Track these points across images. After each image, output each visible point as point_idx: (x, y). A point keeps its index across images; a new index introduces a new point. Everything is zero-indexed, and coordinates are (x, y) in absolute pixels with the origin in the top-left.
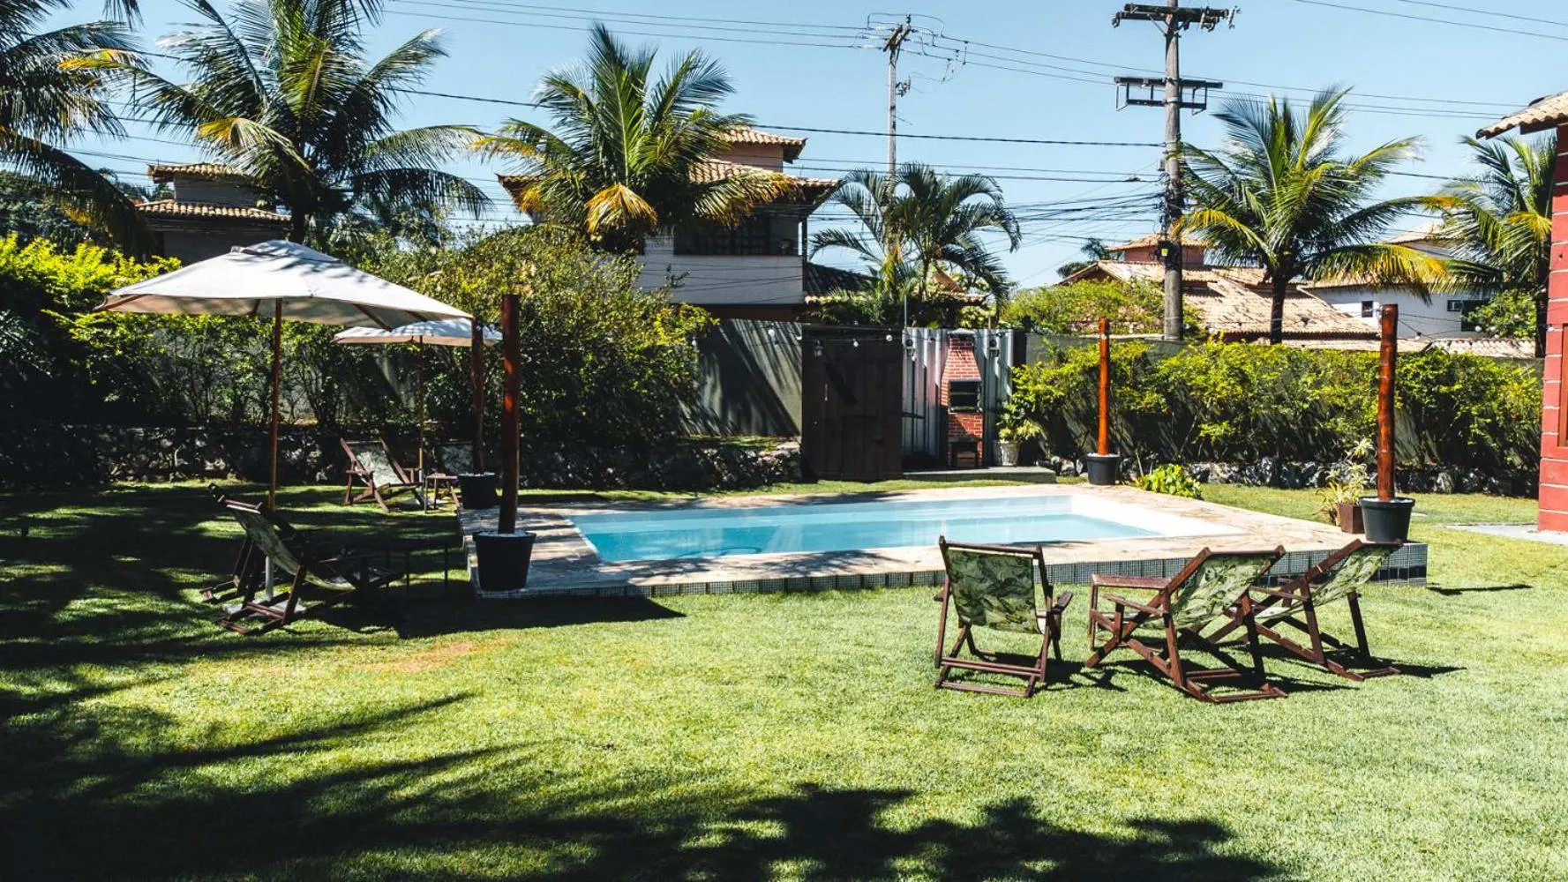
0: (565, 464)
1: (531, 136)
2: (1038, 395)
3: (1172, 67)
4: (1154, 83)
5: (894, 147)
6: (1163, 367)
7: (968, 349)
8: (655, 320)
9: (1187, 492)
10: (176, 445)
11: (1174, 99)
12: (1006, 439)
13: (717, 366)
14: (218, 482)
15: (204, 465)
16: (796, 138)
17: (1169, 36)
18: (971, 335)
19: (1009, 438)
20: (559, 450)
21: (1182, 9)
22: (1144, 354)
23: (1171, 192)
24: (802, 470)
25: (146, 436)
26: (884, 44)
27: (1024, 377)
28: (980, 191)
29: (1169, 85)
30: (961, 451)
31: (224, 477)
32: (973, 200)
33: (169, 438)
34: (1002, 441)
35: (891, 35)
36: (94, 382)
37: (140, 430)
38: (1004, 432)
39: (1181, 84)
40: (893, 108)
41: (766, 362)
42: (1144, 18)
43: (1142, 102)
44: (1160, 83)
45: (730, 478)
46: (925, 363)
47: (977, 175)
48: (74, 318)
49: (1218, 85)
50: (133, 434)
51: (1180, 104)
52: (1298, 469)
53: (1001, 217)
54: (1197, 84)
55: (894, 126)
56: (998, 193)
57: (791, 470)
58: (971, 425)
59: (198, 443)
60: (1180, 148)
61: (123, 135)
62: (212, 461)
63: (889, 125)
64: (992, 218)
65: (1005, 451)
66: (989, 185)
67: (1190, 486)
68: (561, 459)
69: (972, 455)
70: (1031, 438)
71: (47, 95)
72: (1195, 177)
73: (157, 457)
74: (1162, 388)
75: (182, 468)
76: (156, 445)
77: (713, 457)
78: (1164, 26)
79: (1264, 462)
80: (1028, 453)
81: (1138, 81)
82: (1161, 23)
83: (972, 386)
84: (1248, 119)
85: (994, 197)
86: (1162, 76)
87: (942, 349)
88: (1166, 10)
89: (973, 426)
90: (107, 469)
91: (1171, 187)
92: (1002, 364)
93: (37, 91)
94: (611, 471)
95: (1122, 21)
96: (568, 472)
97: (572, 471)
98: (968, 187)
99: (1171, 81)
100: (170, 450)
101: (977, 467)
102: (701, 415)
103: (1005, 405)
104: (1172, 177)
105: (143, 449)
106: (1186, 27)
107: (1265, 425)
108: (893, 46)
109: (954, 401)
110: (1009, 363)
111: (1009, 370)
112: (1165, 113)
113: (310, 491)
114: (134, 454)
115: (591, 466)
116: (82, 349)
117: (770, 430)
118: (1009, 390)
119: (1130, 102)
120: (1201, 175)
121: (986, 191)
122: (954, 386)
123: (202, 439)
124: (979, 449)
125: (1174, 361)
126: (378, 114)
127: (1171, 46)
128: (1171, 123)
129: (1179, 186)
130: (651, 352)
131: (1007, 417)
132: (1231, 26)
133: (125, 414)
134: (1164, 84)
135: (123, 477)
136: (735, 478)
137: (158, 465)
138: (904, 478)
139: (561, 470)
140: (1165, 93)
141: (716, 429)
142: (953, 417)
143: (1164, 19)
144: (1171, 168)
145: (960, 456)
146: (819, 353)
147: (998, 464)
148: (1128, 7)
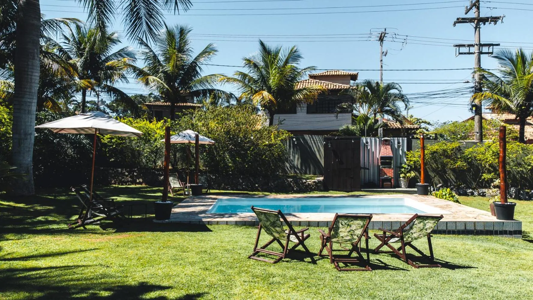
0: (242, 183)
1: (244, 76)
2: (415, 162)
3: (477, 39)
4: (469, 46)
5: (382, 74)
6: (467, 152)
7: (388, 145)
8: (271, 135)
9: (451, 198)
10: (129, 174)
11: (478, 51)
12: (403, 178)
13: (299, 151)
14: (140, 186)
15: (136, 181)
16: (355, 73)
17: (476, 28)
18: (389, 140)
19: (404, 177)
20: (240, 178)
21: (481, 18)
22: (459, 147)
23: (477, 86)
24: (324, 187)
25: (121, 171)
26: (378, 39)
27: (410, 155)
28: (394, 89)
29: (476, 46)
30: (386, 182)
31: (142, 185)
32: (392, 91)
33: (127, 172)
34: (401, 179)
35: (379, 35)
36: (108, 155)
37: (120, 169)
38: (402, 175)
39: (481, 45)
40: (381, 61)
41: (316, 150)
42: (466, 22)
43: (465, 53)
44: (473, 46)
45: (297, 189)
46: (373, 150)
47: (393, 83)
48: (104, 136)
49: (498, 45)
50: (118, 171)
51: (481, 53)
52: (528, 193)
53: (402, 97)
54: (489, 45)
55: (382, 67)
56: (400, 89)
57: (318, 187)
58: (389, 173)
59: (135, 174)
60: (480, 69)
61: (128, 82)
62: (139, 179)
63: (380, 66)
64: (399, 98)
65: (403, 183)
66: (397, 86)
67: (453, 197)
68: (241, 181)
69: (390, 183)
70: (412, 177)
71: (109, 72)
72: (487, 80)
73: (124, 178)
74: (466, 159)
75: (130, 181)
76: (123, 174)
77: (291, 182)
78: (474, 25)
79: (512, 189)
80: (412, 183)
81: (463, 46)
82: (472, 24)
83: (390, 158)
84: (506, 57)
85: (398, 90)
86: (473, 43)
87: (379, 145)
88: (474, 19)
89: (390, 173)
90: (111, 181)
91: (477, 84)
92: (403, 150)
93: (107, 72)
94: (257, 185)
95: (456, 24)
96: (243, 185)
97: (245, 185)
98: (389, 87)
99: (477, 45)
100: (127, 176)
101: (391, 188)
102: (293, 167)
103: (403, 165)
104: (477, 80)
105: (121, 175)
106: (484, 24)
107: (514, 175)
108: (381, 39)
109: (382, 163)
110: (405, 150)
111: (405, 153)
112: (474, 57)
113: (159, 189)
114: (118, 177)
115: (250, 183)
116: (105, 145)
117: (317, 173)
118: (405, 160)
119: (460, 53)
120: (489, 79)
121: (396, 89)
122: (382, 158)
123: (136, 172)
124: (392, 181)
125: (471, 150)
126: (197, 72)
127: (477, 31)
128: (477, 60)
129: (480, 84)
130: (270, 146)
131: (403, 170)
132: (502, 22)
133: (115, 165)
134: (474, 46)
135: (115, 184)
136: (298, 189)
137: (124, 180)
138: (361, 191)
139: (241, 184)
140: (475, 49)
141: (298, 172)
142: (382, 169)
143: (474, 22)
144: (477, 77)
145: (385, 183)
146: (330, 146)
147: (399, 187)
148: (458, 19)
